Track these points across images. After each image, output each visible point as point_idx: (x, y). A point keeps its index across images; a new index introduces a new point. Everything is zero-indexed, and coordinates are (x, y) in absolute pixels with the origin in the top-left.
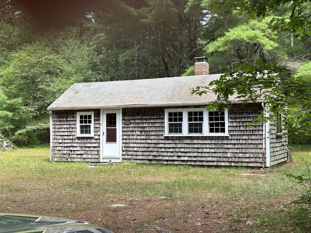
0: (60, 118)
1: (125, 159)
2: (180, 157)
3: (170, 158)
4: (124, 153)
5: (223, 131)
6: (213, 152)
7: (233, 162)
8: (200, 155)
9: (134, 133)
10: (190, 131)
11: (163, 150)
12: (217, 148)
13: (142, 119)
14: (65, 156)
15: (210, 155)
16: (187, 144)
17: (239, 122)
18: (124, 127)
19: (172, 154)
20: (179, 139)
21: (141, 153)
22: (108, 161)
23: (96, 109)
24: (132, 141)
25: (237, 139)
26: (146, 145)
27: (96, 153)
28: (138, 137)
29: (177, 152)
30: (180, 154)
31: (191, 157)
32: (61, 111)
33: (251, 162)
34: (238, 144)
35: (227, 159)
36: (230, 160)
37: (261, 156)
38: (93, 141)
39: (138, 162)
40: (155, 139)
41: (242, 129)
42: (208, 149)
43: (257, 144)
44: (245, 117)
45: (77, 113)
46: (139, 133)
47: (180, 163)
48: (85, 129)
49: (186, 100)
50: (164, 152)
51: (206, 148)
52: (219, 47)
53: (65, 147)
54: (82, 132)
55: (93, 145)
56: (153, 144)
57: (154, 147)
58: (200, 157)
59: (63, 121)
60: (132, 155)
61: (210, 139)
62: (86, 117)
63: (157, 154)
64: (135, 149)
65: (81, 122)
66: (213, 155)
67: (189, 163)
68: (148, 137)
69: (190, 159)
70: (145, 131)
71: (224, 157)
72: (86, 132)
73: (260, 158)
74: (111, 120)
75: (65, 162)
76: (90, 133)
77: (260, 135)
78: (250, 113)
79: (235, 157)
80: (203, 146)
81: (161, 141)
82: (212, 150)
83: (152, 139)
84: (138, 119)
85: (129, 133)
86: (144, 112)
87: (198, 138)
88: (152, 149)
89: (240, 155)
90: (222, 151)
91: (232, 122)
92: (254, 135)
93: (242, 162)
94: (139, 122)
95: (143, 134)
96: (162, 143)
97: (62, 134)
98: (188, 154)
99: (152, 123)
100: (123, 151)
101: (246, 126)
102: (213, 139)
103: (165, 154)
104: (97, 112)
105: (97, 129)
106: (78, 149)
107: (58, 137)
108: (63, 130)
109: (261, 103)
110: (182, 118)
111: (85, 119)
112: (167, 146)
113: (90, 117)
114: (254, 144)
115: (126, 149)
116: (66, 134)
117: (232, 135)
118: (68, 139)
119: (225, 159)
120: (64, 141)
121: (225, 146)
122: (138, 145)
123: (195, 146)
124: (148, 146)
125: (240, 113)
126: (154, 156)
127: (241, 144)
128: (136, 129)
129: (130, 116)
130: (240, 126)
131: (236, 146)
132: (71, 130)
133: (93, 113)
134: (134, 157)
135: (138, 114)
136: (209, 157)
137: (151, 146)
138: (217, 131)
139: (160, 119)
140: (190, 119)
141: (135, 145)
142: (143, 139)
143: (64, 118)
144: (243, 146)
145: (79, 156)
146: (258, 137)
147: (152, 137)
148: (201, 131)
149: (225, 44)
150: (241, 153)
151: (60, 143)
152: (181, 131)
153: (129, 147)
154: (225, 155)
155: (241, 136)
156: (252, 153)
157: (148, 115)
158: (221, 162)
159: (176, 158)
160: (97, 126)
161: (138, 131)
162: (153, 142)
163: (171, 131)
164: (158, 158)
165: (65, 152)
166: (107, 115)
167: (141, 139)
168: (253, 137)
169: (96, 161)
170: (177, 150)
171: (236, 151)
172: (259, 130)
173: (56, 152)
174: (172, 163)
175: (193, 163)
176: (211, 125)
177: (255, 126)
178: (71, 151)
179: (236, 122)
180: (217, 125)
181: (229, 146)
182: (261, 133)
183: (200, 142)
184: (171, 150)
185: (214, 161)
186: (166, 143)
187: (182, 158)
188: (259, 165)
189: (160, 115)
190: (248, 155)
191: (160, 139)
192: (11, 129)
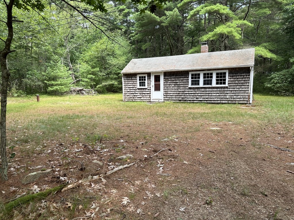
0: (128, 78)
1: (165, 100)
2: (198, 98)
3: (192, 99)
4: (165, 97)
5: (225, 83)
6: (218, 96)
7: (230, 101)
8: (210, 97)
9: (171, 86)
10: (204, 84)
11: (188, 95)
12: (221, 93)
13: (175, 78)
14: (131, 98)
15: (216, 97)
16: (202, 91)
17: (235, 78)
18: (165, 83)
19: (193, 97)
20: (198, 89)
21: (175, 97)
22: (157, 101)
23: (148, 73)
24: (170, 90)
25: (233, 88)
26: (178, 92)
27: (149, 97)
28: (173, 88)
29: (196, 96)
30: (198, 97)
31: (205, 98)
32: (129, 74)
33: (241, 101)
34: (233, 91)
35: (226, 99)
36: (228, 100)
37: (247, 97)
38: (147, 90)
39: (173, 101)
40: (183, 89)
41: (236, 82)
42: (215, 94)
43: (245, 91)
44: (238, 76)
45: (138, 75)
46: (173, 86)
47: (198, 102)
48: (142, 84)
49: (203, 66)
50: (188, 96)
51: (214, 93)
52: (210, 38)
53: (131, 93)
54: (140, 86)
55: (147, 92)
56: (182, 92)
57: (182, 93)
58: (210, 98)
59: (130, 79)
60: (169, 98)
61: (216, 89)
62: (142, 77)
63: (184, 97)
64: (171, 95)
65: (140, 80)
66: (218, 97)
67: (203, 102)
68: (179, 88)
69: (204, 99)
70: (177, 85)
71: (224, 98)
72: (143, 86)
73: (246, 98)
74: (157, 79)
75: (131, 101)
76: (145, 86)
77: (247, 85)
78: (242, 73)
79: (231, 98)
80: (212, 92)
81: (187, 90)
82: (218, 95)
83: (181, 89)
84: (173, 78)
85: (168, 86)
86: (177, 74)
87: (209, 88)
88: (181, 94)
89: (235, 97)
90: (224, 94)
91: (231, 78)
92: (244, 86)
93: (235, 101)
94: (174, 79)
95: (176, 86)
96: (187, 91)
97: (129, 86)
98: (203, 97)
99: (181, 80)
100: (164, 96)
101: (239, 81)
102: (218, 88)
103: (188, 97)
104: (149, 74)
105: (149, 84)
106: (139, 94)
107: (127, 88)
108: (130, 84)
109: (250, 67)
110: (200, 77)
111: (142, 79)
112: (190, 92)
113: (145, 77)
114: (243, 91)
115: (166, 94)
116: (132, 86)
117: (230, 86)
118: (133, 89)
119: (225, 99)
120: (130, 90)
121: (226, 92)
122: (173, 92)
123: (207, 92)
124: (179, 92)
125: (235, 74)
126: (182, 98)
127: (236, 91)
128: (172, 84)
129: (168, 76)
130: (235, 81)
131: (232, 92)
132: (134, 84)
133: (147, 75)
134: (171, 99)
135: (173, 75)
136: (216, 98)
137: (181, 92)
138: (221, 84)
139: (186, 77)
140: (204, 77)
141: (171, 92)
142: (176, 89)
143: (130, 78)
144: (237, 92)
145: (139, 98)
146: (246, 87)
147: (181, 88)
148: (211, 84)
149: (213, 36)
150: (235, 96)
151: (128, 92)
152: (198, 84)
153: (168, 93)
154: (225, 97)
155: (236, 86)
156: (242, 96)
157: (179, 76)
158: (223, 101)
159: (195, 99)
160: (149, 82)
161: (173, 85)
162: (182, 90)
163: (192, 84)
164: (184, 99)
165: (131, 96)
166: (155, 76)
167: (174, 89)
168: (243, 87)
169: (149, 101)
170: (196, 95)
171: (232, 94)
172: (247, 83)
173: (126, 96)
174: (193, 102)
175: (206, 102)
176: (217, 80)
177: (245, 81)
178: (135, 96)
179: (233, 78)
180: (221, 80)
181: (228, 92)
182: (248, 84)
183: (210, 90)
184: (192, 95)
185: (218, 101)
186: (189, 91)
187: (199, 99)
188: (246, 102)
189: (186, 75)
190: (239, 97)
191: (186, 89)
192: (94, 84)
